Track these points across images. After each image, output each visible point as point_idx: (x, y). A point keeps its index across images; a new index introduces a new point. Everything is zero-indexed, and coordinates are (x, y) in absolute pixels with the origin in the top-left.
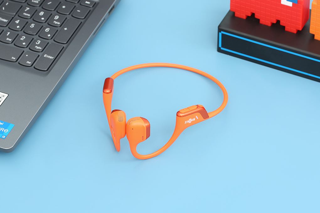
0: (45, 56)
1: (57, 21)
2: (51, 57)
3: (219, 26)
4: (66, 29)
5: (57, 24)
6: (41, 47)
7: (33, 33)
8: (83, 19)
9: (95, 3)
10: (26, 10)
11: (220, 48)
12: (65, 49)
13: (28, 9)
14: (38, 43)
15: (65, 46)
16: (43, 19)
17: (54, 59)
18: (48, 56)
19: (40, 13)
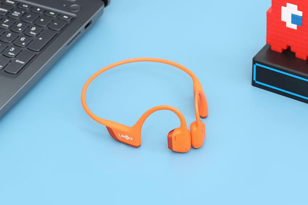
0: (17, 61)
1: (33, 31)
2: (22, 62)
3: (254, 59)
4: (41, 39)
5: (33, 35)
6: (14, 53)
7: (8, 41)
8: (58, 31)
9: (73, 18)
10: (5, 22)
11: (255, 81)
12: (37, 56)
13: (7, 20)
14: (11, 50)
15: (37, 53)
16: (20, 29)
17: (24, 64)
18: (20, 62)
19: (18, 24)
